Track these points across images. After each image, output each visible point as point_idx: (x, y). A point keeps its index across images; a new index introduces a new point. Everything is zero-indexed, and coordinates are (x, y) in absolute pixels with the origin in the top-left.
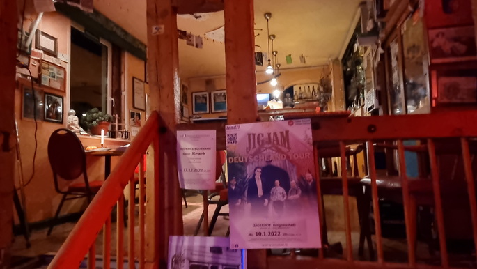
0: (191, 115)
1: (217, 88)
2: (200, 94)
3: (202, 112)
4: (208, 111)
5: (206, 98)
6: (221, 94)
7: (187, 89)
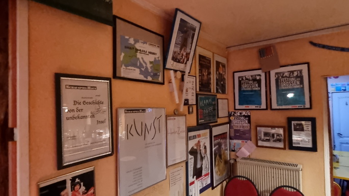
0: (232, 110)
1: (283, 62)
2: (248, 74)
3: (253, 107)
4: (263, 106)
5: (259, 82)
6: (292, 72)
7: (224, 66)
